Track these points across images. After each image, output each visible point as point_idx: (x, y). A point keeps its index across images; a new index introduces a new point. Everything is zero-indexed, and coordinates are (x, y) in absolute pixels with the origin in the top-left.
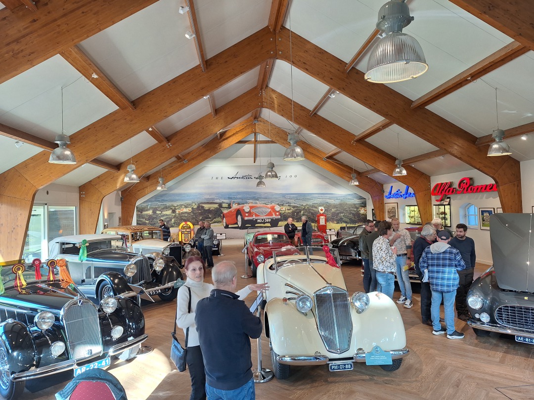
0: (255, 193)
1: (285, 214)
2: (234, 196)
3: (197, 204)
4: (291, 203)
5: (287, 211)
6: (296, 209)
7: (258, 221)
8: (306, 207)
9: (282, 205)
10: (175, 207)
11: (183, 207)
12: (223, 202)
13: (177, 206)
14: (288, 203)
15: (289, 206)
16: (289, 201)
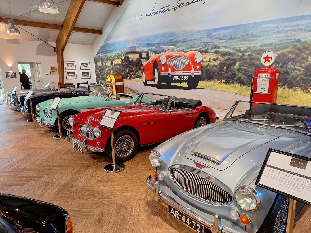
0: (172, 34)
1: (209, 67)
2: (151, 41)
3: (124, 54)
4: (219, 47)
5: (212, 63)
6: (226, 57)
7: (175, 78)
8: (246, 54)
9: (206, 52)
10: (112, 58)
11: (116, 58)
12: (143, 51)
13: (113, 57)
14: (216, 47)
15: (216, 52)
16: (217, 42)
